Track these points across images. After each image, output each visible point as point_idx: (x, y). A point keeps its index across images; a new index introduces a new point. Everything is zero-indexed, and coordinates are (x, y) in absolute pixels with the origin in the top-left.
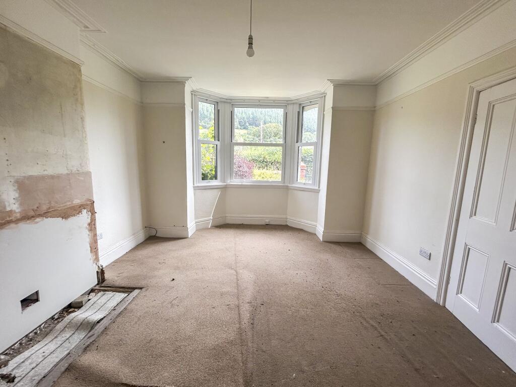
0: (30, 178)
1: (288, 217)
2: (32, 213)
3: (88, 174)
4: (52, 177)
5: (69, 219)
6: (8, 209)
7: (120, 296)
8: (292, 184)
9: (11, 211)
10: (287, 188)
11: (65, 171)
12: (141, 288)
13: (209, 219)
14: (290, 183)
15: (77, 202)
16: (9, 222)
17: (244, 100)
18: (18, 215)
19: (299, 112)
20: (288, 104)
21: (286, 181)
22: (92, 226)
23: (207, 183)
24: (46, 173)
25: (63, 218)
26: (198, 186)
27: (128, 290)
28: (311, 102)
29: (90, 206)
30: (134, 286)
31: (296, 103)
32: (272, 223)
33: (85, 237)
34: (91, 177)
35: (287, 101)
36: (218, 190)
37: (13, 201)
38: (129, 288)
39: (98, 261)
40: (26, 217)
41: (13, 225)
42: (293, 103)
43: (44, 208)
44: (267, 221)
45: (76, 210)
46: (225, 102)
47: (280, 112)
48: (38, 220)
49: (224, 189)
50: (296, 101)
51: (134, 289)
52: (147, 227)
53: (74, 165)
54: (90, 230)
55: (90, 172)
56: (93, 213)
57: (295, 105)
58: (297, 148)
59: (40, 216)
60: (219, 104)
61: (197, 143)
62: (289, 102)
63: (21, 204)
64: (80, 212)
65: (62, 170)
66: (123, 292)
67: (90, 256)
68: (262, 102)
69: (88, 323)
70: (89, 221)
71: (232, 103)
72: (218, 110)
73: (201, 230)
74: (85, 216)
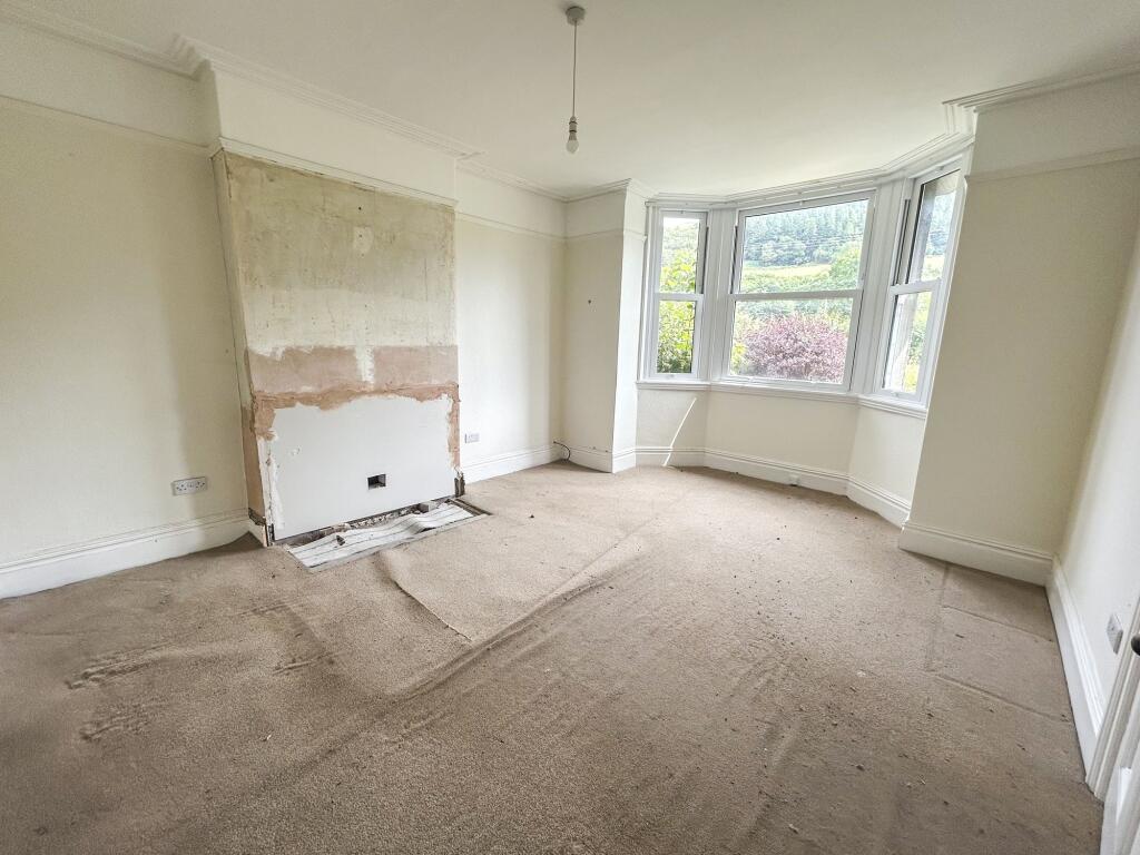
0: (387, 348)
1: (851, 478)
2: (385, 388)
3: (454, 349)
4: (410, 349)
5: (426, 402)
6: (364, 380)
7: (466, 514)
8: (872, 392)
9: (366, 382)
10: (855, 404)
11: (424, 343)
12: (489, 514)
13: (668, 451)
14: (863, 393)
15: (435, 382)
16: (364, 393)
17: (764, 197)
18: (372, 388)
19: (908, 203)
20: (880, 186)
21: (855, 385)
22: (454, 416)
23: (667, 378)
24: (402, 344)
25: (418, 399)
26: (646, 383)
27: (476, 511)
28: (942, 168)
29: (453, 391)
30: (484, 509)
31: (902, 179)
32: (805, 484)
33: (444, 429)
34: (456, 354)
35: (876, 178)
36: (691, 394)
37: (368, 372)
38: (479, 510)
39: (458, 465)
40: (379, 391)
41: (366, 397)
42: (894, 181)
43: (398, 384)
44: (794, 478)
45: (436, 393)
46: (721, 210)
47: (858, 210)
48: (390, 396)
49: (705, 393)
50: (901, 174)
51: (483, 512)
52: (558, 443)
53: (436, 336)
54: (451, 422)
55: (456, 347)
56: (456, 400)
57: (898, 186)
58: (891, 298)
59: (393, 392)
60: (710, 216)
61: (652, 298)
62: (883, 180)
63: (375, 376)
64: (439, 395)
65: (421, 343)
66: (469, 511)
67: (449, 457)
68: (808, 195)
69: (417, 527)
70: (450, 410)
71: (741, 207)
72: (707, 229)
73: (646, 466)
74: (445, 403)
